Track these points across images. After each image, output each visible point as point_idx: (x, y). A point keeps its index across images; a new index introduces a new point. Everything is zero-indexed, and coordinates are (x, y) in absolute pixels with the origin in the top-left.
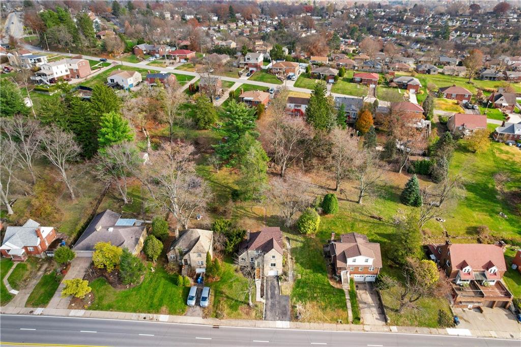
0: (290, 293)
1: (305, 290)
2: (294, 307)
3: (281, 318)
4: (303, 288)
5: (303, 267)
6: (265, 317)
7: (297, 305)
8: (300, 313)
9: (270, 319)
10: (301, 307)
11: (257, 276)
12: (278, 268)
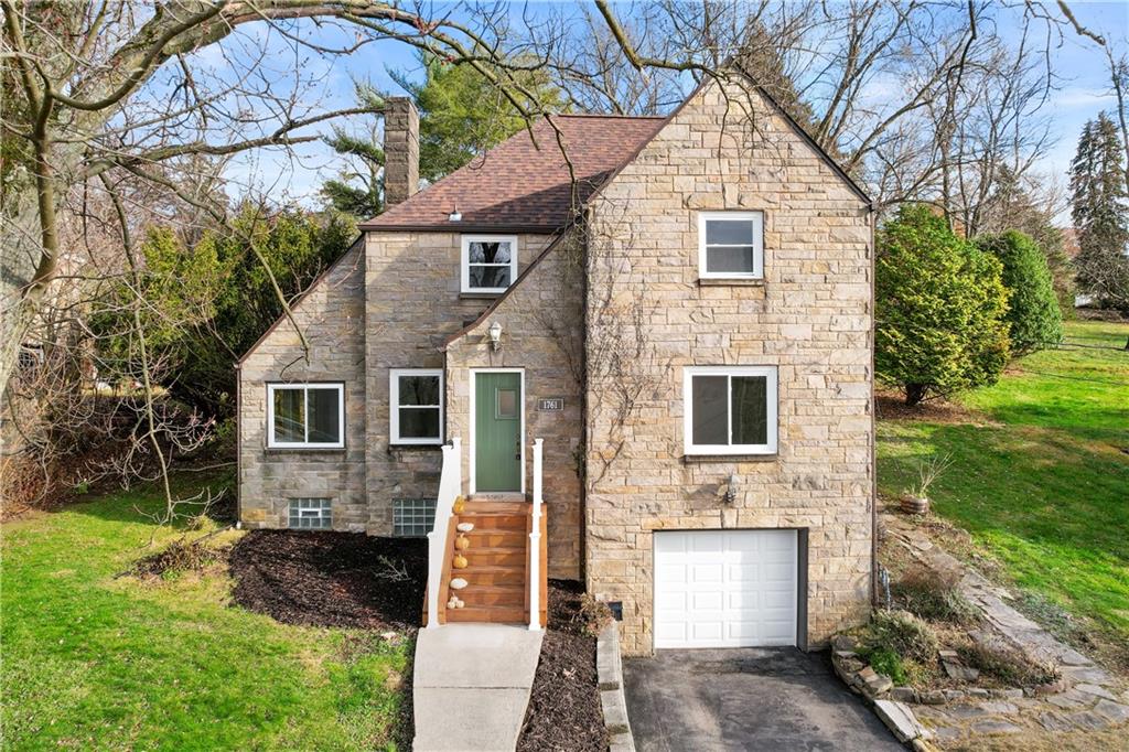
11: (460, 583)
12: (812, 484)
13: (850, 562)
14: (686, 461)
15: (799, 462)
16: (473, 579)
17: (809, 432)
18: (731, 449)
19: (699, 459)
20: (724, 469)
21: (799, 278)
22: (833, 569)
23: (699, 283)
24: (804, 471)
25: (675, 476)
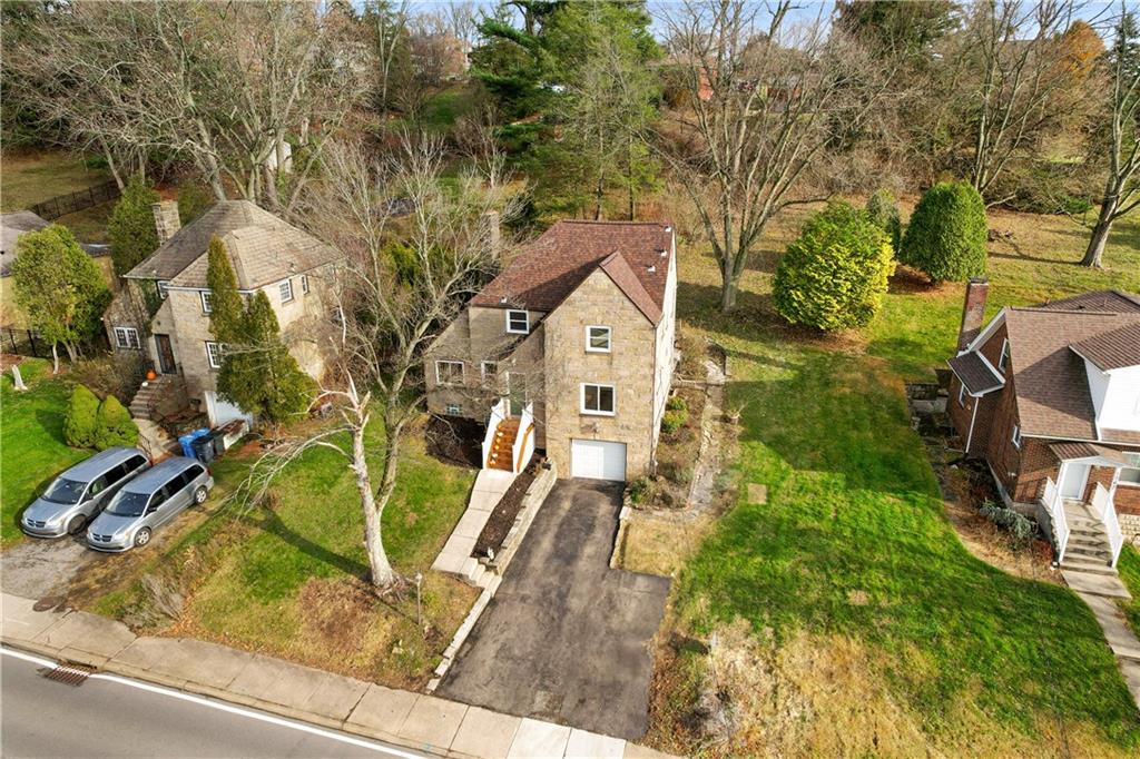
0: (680, 566)
1: (784, 565)
2: (686, 647)
3: (569, 704)
4: (771, 551)
5: (783, 455)
6: (450, 678)
7: (715, 642)
8: (724, 697)
9: (483, 695)
10: (739, 657)
11: (495, 455)
12: (628, 428)
13: (642, 457)
14: (582, 416)
15: (623, 419)
16: (499, 454)
17: (627, 409)
18: (599, 412)
19: (586, 415)
20: (595, 420)
21: (625, 353)
22: (636, 458)
23: (586, 352)
24: (625, 423)
25: (577, 421)
